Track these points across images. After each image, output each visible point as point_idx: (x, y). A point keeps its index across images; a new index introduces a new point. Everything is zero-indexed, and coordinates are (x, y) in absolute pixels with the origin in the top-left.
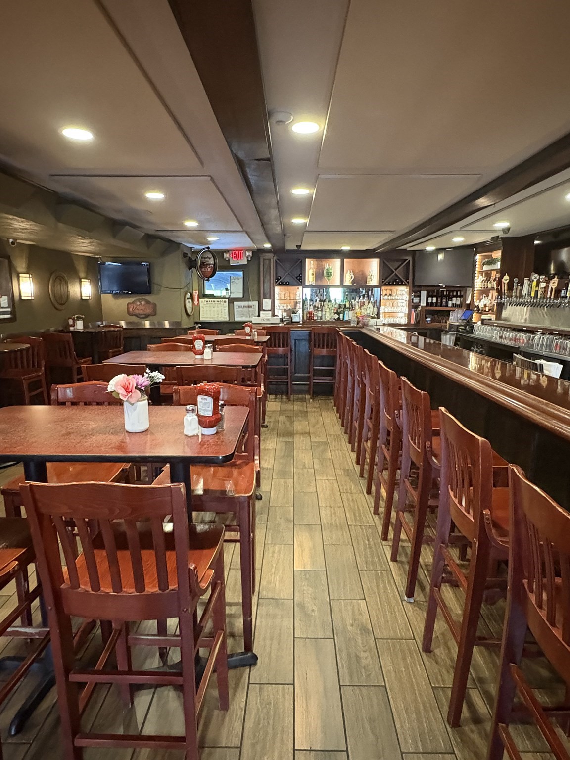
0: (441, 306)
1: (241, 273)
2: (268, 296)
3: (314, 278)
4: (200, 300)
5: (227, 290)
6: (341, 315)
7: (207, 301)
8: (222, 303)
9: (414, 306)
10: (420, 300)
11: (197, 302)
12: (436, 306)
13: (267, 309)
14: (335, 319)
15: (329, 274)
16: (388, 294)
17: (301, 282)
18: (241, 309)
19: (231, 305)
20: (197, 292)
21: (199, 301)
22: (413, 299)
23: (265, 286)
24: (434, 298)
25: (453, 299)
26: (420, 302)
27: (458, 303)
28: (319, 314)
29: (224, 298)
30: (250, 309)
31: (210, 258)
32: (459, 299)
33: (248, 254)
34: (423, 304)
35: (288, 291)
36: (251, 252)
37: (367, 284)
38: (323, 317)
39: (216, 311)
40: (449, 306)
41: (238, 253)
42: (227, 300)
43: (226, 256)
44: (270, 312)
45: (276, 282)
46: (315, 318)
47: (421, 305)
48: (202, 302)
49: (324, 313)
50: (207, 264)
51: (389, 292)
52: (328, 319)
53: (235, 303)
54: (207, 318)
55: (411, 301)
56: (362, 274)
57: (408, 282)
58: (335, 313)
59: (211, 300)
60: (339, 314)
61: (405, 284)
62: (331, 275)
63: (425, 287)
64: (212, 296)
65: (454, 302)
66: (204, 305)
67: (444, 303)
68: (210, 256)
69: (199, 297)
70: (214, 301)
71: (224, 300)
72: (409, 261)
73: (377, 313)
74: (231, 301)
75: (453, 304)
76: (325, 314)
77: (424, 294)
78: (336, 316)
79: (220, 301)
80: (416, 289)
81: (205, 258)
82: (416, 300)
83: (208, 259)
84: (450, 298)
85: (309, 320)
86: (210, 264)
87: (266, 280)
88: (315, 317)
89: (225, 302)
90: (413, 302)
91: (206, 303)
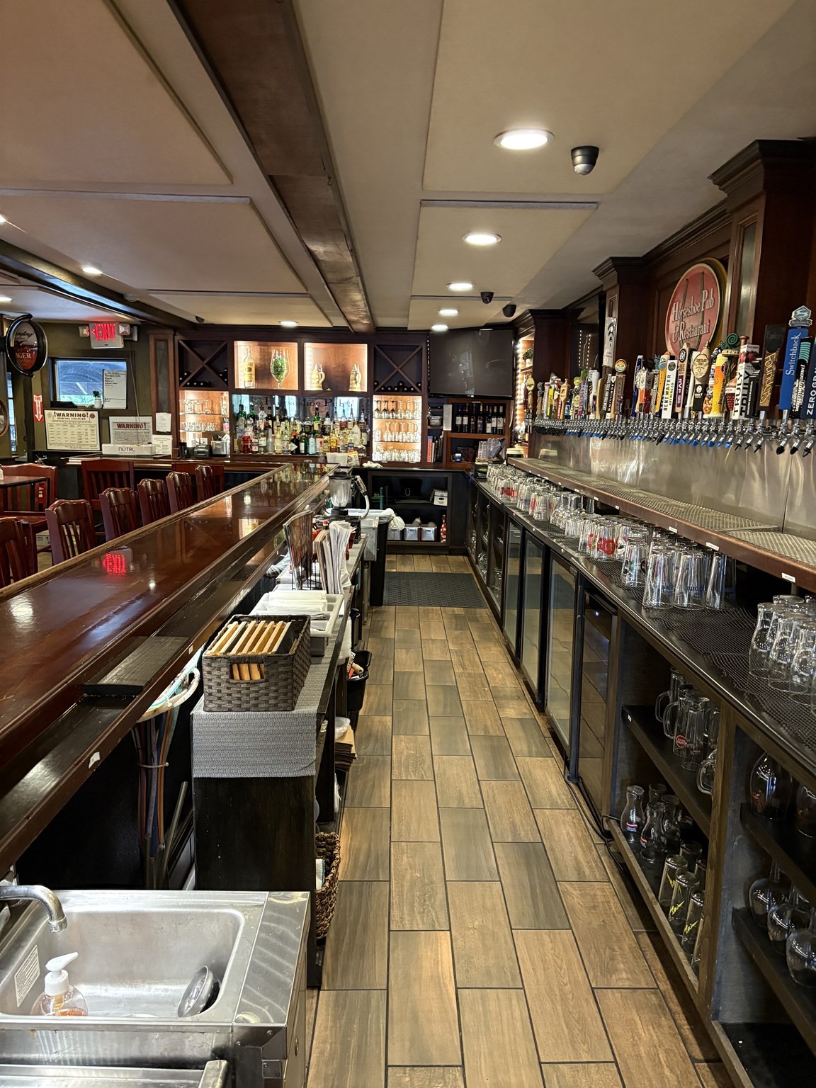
0: (476, 432)
1: (123, 365)
2: (165, 406)
3: (254, 377)
4: (46, 412)
5: (96, 394)
6: (302, 445)
7: (59, 415)
8: (87, 419)
9: (430, 431)
10: (442, 420)
11: (41, 416)
12: (469, 432)
13: (165, 431)
14: (292, 452)
15: (278, 371)
16: (390, 409)
17: (227, 383)
18: (121, 430)
19: (104, 421)
20: (41, 396)
21: (43, 413)
22: (429, 419)
23: (160, 388)
24: (464, 418)
25: (493, 419)
26: (442, 424)
27: (500, 426)
28: (263, 442)
29: (91, 408)
30: (140, 430)
31: (29, 335)
32: (501, 419)
33: (122, 329)
34: (446, 427)
35: (209, 398)
36: (128, 326)
37: (350, 390)
38: (270, 449)
39: (76, 433)
40: (487, 432)
41: (106, 328)
42: (96, 413)
43: (84, 332)
44: (170, 437)
45: (181, 382)
46: (255, 449)
47: (445, 429)
48: (49, 415)
49: (270, 440)
50: (24, 346)
51: (391, 406)
52: (279, 450)
53: (112, 419)
54: (60, 444)
55: (426, 422)
56: (343, 371)
57: (420, 388)
58: (292, 441)
59: (65, 412)
60: (297, 443)
61: (415, 391)
62: (282, 371)
63: (450, 397)
64: (70, 406)
65: (494, 424)
66: (54, 421)
67: (479, 426)
68: (30, 330)
69: (44, 407)
70: (72, 415)
71: (90, 413)
72: (422, 349)
73: (368, 442)
74: (104, 415)
75: (493, 428)
76: (273, 443)
77: (448, 409)
78: (293, 447)
79: (84, 415)
80: (434, 400)
81: (21, 334)
82: (435, 420)
83: (26, 337)
84: (487, 417)
85: (244, 452)
86: (32, 346)
87: (160, 377)
88: (253, 447)
89: (92, 416)
90: (429, 424)
91: (56, 418)
